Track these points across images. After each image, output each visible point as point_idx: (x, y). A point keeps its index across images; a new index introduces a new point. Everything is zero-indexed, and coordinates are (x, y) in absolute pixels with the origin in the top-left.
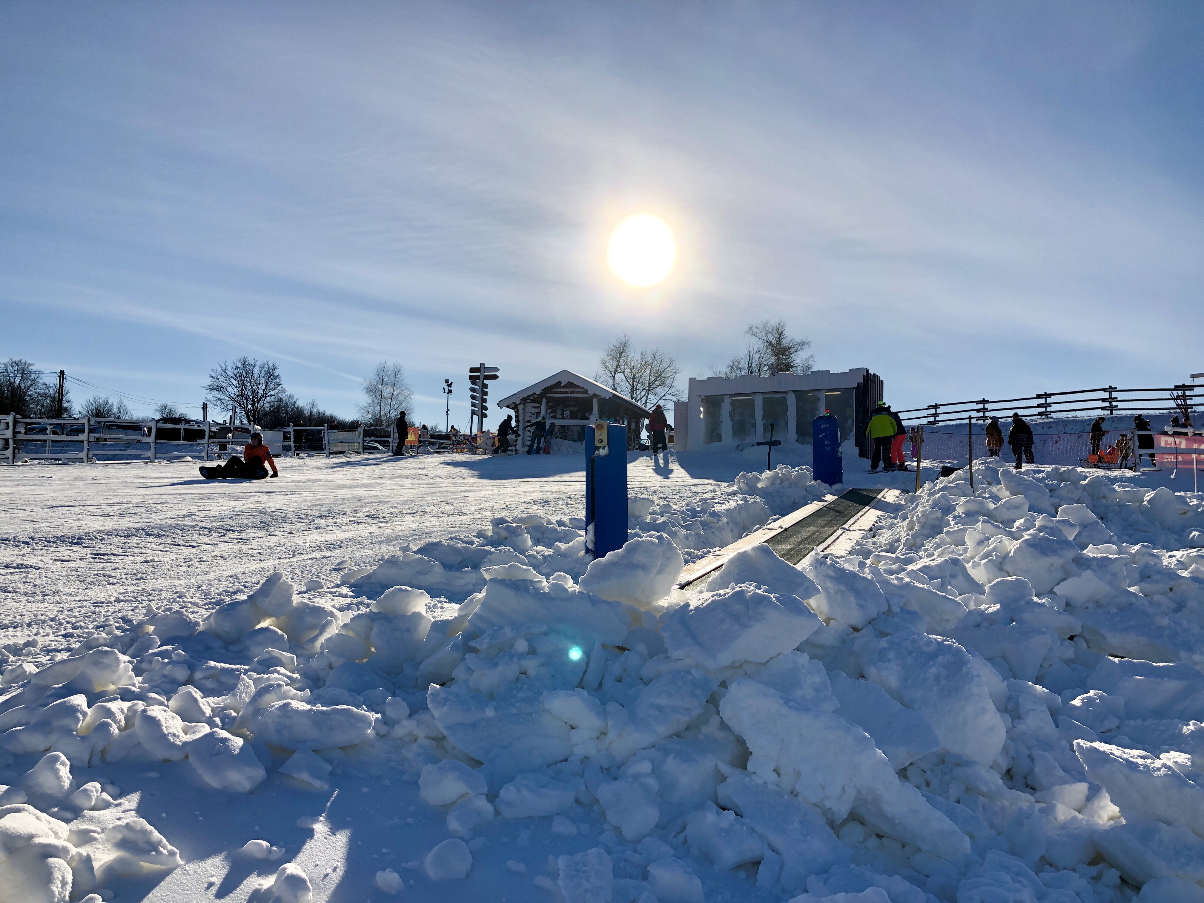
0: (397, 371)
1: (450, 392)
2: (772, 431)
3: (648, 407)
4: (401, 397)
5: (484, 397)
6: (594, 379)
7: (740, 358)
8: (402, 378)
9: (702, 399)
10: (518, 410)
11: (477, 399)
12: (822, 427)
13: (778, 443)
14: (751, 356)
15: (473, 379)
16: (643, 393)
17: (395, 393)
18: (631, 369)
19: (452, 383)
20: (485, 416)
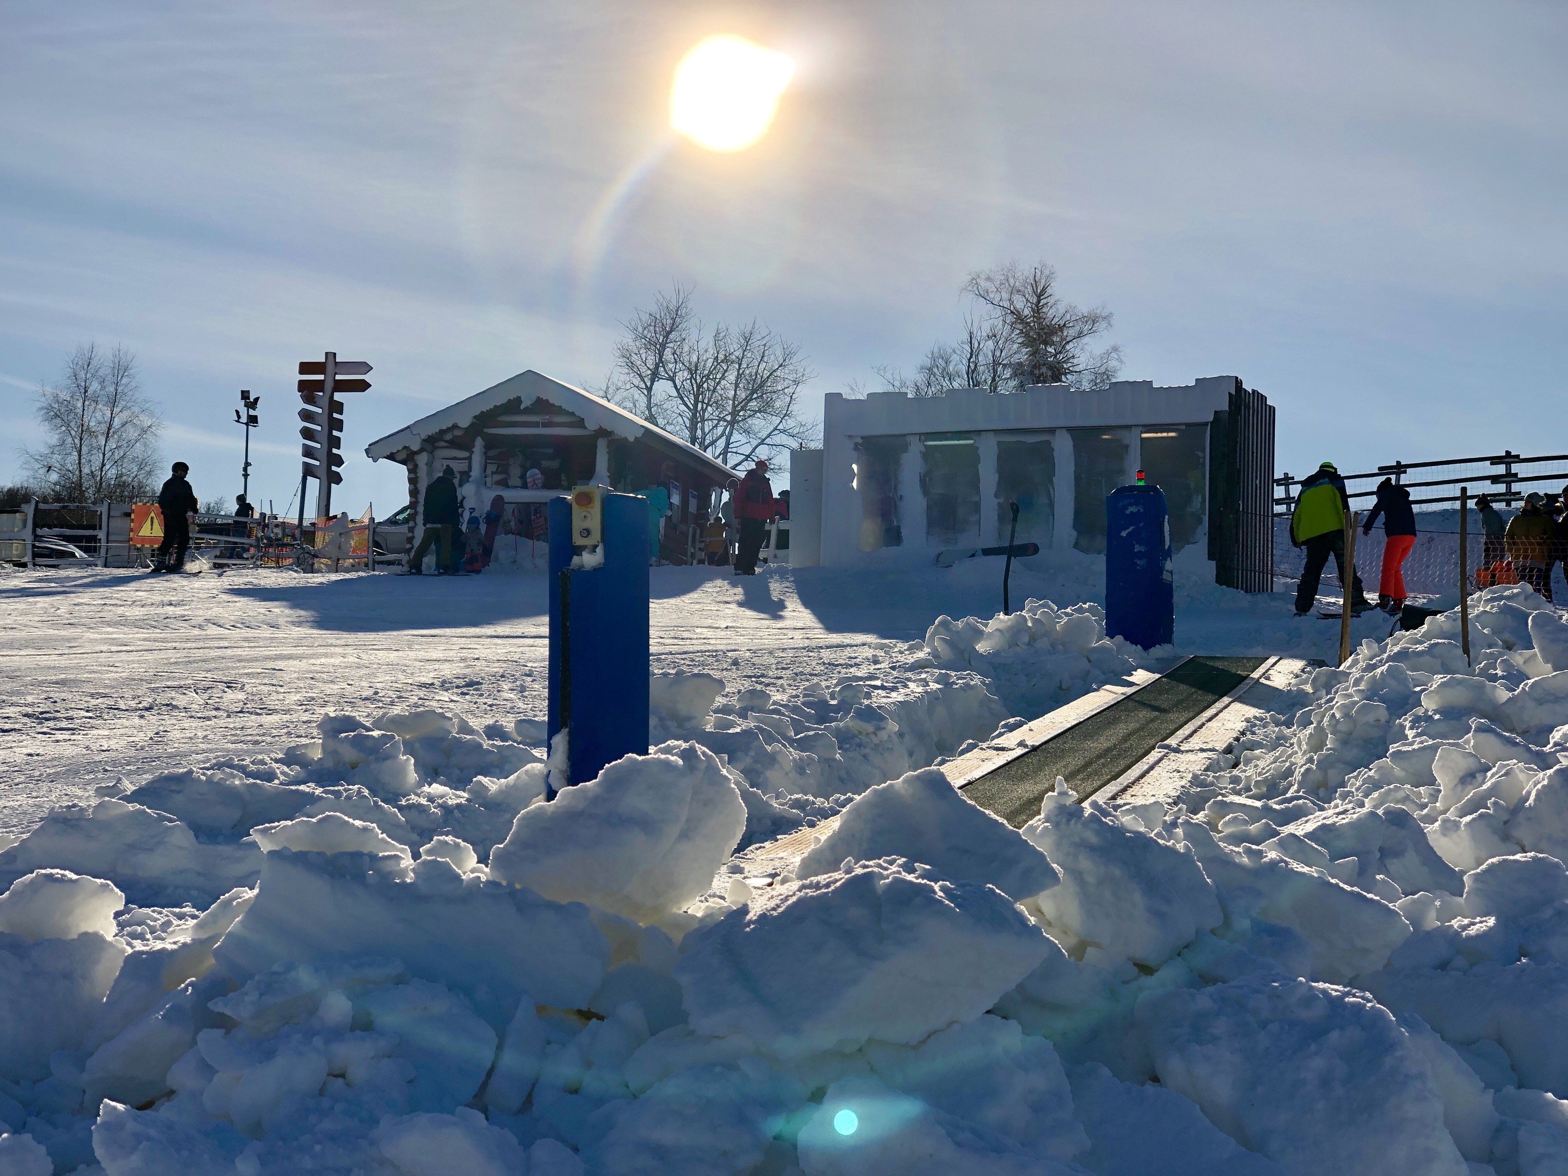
0: (121, 370)
1: (253, 420)
2: (1015, 519)
3: (731, 462)
4: (131, 433)
5: (335, 433)
6: (602, 393)
7: (949, 350)
8: (133, 384)
9: (856, 444)
10: (416, 466)
11: (318, 438)
12: (1128, 512)
13: (1031, 549)
14: (976, 345)
15: (307, 390)
16: (720, 430)
17: (117, 422)
18: (690, 370)
19: (257, 400)
20: (337, 479)
